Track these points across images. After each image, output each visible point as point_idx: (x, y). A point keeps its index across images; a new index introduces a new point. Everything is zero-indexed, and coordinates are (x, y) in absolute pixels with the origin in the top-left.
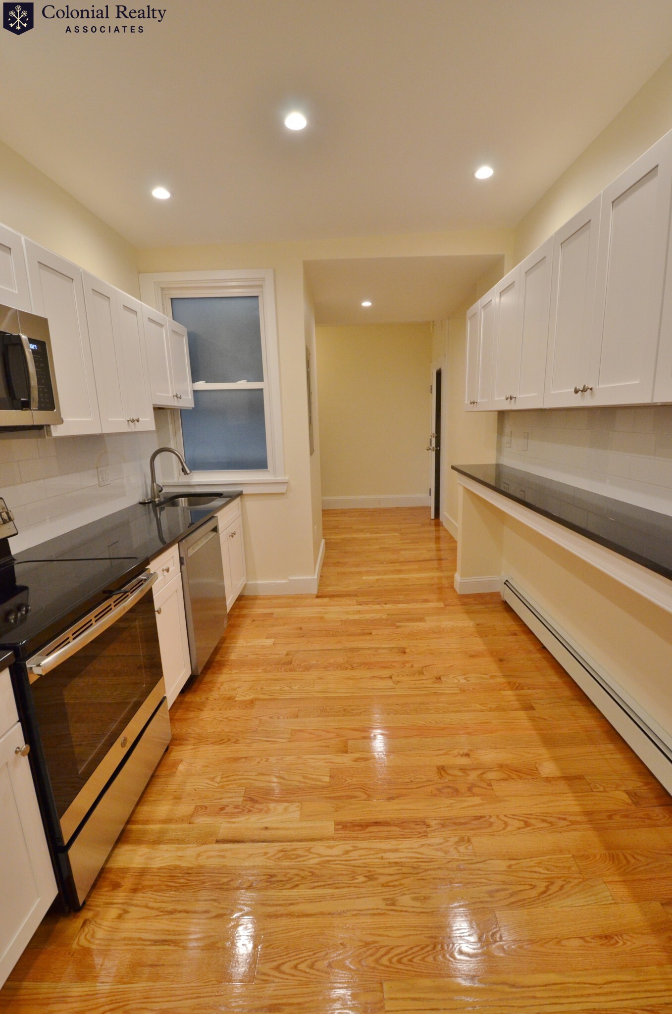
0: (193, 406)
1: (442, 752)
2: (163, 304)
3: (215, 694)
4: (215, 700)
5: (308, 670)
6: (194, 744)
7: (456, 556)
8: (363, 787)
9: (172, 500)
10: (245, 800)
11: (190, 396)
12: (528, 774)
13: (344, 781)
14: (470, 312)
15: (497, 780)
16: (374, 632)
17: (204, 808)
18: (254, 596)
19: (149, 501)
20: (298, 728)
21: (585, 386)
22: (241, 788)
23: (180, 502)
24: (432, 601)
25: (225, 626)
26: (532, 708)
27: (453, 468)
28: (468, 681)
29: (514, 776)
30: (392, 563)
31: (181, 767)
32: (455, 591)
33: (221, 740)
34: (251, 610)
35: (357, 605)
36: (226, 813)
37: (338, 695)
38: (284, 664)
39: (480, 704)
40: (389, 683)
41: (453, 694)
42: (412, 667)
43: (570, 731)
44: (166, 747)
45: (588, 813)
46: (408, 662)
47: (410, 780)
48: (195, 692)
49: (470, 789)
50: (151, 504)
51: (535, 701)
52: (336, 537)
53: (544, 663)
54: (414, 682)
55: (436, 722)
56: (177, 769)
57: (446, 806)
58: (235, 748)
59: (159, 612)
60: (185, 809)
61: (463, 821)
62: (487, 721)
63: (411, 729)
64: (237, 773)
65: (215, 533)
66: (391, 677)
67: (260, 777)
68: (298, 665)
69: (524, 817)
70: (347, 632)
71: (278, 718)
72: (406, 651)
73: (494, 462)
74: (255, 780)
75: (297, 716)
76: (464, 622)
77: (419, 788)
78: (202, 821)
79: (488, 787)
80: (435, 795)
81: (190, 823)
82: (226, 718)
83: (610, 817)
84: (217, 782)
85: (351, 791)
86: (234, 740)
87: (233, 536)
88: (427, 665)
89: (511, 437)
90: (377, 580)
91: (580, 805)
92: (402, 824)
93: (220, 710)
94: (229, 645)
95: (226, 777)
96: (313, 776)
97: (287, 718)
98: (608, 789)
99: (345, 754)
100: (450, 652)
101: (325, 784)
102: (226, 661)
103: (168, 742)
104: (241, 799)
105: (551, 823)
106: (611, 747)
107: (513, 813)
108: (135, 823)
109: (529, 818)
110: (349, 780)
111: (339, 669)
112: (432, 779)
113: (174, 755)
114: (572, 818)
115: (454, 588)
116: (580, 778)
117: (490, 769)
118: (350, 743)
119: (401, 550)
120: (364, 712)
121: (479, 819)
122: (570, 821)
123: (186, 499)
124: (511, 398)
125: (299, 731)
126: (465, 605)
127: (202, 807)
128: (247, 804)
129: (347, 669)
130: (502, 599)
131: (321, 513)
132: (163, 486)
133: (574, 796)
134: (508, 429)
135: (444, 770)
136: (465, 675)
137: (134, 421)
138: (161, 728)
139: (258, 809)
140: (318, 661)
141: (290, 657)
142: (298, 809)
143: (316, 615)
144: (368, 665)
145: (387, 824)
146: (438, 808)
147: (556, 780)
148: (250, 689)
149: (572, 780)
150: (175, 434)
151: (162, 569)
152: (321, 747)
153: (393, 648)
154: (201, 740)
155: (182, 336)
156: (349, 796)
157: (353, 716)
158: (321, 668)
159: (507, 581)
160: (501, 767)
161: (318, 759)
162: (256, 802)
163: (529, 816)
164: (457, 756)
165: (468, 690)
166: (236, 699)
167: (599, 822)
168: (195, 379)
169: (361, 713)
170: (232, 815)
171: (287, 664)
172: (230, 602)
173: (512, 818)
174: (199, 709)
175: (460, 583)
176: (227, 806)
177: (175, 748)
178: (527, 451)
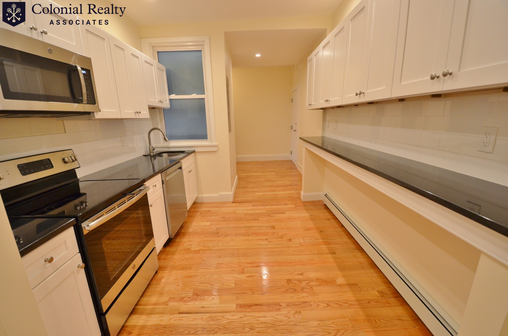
0: (170, 107)
1: (289, 273)
2: (153, 55)
3: (181, 247)
4: (181, 250)
5: (227, 237)
6: (170, 270)
7: (302, 183)
8: (250, 289)
9: (160, 154)
10: (194, 295)
11: (168, 102)
12: (331, 283)
13: (241, 286)
14: (309, 58)
15: (315, 286)
16: (260, 219)
17: (174, 298)
18: (202, 202)
19: (148, 154)
20: (220, 263)
21: (361, 91)
22: (192, 289)
23: (164, 155)
24: (289, 205)
25: (186, 216)
26: (335, 253)
27: (300, 138)
28: (304, 241)
29: (323, 284)
30: (270, 187)
31: (163, 280)
32: (301, 200)
33: (183, 268)
34: (200, 209)
35: (252, 206)
36: (184, 301)
37: (241, 248)
38: (215, 234)
39: (309, 251)
40: (266, 242)
41: (296, 247)
42: (278, 234)
43: (353, 264)
44: (156, 271)
45: (358, 301)
46: (275, 232)
47: (273, 285)
48: (171, 246)
49: (302, 290)
50: (149, 156)
51: (337, 250)
52: (243, 175)
53: (342, 233)
54: (278, 242)
55: (288, 259)
56: (161, 281)
57: (290, 297)
58: (189, 271)
59: (151, 206)
60: (164, 299)
61: (297, 304)
62: (312, 259)
63: (275, 263)
64: (190, 283)
65: (180, 170)
66: (267, 239)
67: (201, 285)
68: (222, 234)
69: (327, 302)
70: (246, 219)
71: (211, 258)
72: (275, 227)
73: (321, 135)
74: (199, 286)
75: (220, 257)
76: (304, 214)
77: (277, 289)
78: (172, 304)
79: (311, 289)
80: (285, 292)
81: (166, 305)
82: (186, 258)
83: (369, 302)
84: (180, 287)
85: (245, 291)
86: (189, 268)
87: (190, 172)
88: (285, 234)
89: (329, 122)
90: (263, 195)
91: (354, 297)
92: (269, 305)
93: (183, 254)
94: (188, 225)
95: (184, 285)
96: (227, 284)
97: (216, 258)
98: (369, 290)
99: (242, 274)
100: (296, 228)
101: (232, 287)
102: (187, 232)
103: (157, 269)
104: (191, 294)
105: (340, 305)
106: (372, 271)
107: (322, 300)
108: (140, 305)
109: (330, 303)
110: (244, 286)
111: (242, 236)
112: (284, 285)
113: (160, 275)
114: (350, 303)
115: (300, 198)
116: (356, 284)
117: (312, 281)
118: (245, 269)
119: (275, 181)
120: (253, 255)
121: (305, 303)
122: (350, 304)
123: (167, 154)
124: (327, 101)
125: (221, 264)
126: (305, 206)
127: (172, 298)
128: (194, 297)
129: (246, 236)
130: (324, 203)
131: (236, 163)
132: (155, 147)
133: (352, 293)
134: (328, 118)
135: (290, 281)
136: (303, 238)
137: (138, 113)
138: (152, 262)
139: (199, 299)
140: (232, 232)
141: (218, 230)
142: (218, 298)
143: (232, 211)
144: (256, 234)
145: (260, 305)
146: (286, 298)
147: (344, 286)
148: (198, 245)
149: (352, 285)
150: (161, 122)
151: (152, 186)
152: (231, 271)
153: (269, 226)
154: (174, 268)
155: (163, 71)
156: (244, 293)
157: (248, 257)
158: (233, 235)
159: (326, 194)
160: (318, 280)
161: (229, 276)
162: (199, 295)
163: (330, 302)
164: (297, 275)
165: (304, 245)
166: (191, 250)
167: (364, 304)
168: (170, 94)
169: (251, 256)
170: (187, 301)
171: (217, 233)
172: (189, 205)
173: (321, 302)
174: (172, 254)
175: (303, 196)
176: (185, 297)
177: (161, 271)
178: (336, 129)
